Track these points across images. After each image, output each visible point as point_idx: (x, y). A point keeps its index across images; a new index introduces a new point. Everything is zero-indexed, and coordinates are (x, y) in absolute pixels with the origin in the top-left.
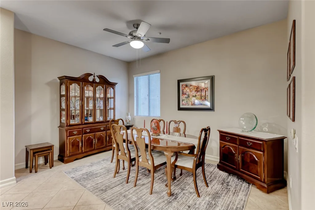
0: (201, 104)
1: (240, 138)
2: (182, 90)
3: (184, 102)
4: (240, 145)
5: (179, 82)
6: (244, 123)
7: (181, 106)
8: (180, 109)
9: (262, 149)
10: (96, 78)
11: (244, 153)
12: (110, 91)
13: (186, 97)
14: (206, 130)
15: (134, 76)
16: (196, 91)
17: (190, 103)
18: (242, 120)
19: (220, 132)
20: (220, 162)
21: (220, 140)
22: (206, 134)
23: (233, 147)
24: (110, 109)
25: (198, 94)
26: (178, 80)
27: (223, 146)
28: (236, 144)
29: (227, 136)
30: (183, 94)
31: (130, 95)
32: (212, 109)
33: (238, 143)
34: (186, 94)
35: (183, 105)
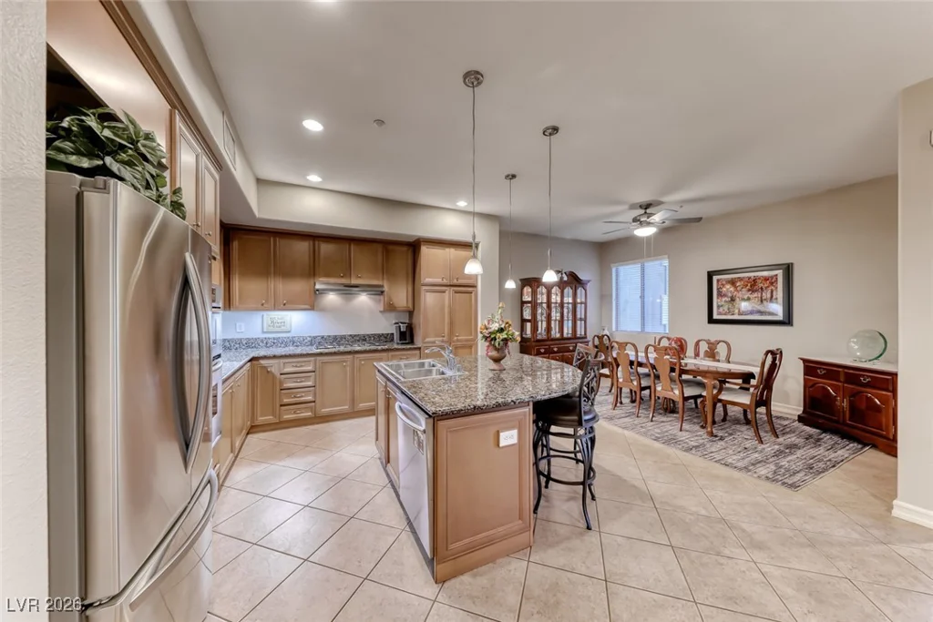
0: (761, 313)
1: (846, 371)
2: (718, 289)
3: (721, 310)
4: (846, 382)
5: (710, 275)
6: (856, 347)
7: (716, 316)
8: (711, 320)
9: (891, 388)
10: (564, 275)
11: (854, 395)
12: (580, 291)
13: (725, 301)
14: (776, 355)
15: (612, 265)
16: (749, 290)
17: (737, 311)
18: (854, 342)
19: (805, 361)
20: (804, 412)
21: (805, 374)
22: (774, 359)
23: (830, 385)
24: (581, 319)
25: (756, 295)
26: (708, 272)
27: (811, 384)
28: (838, 381)
29: (820, 368)
30: (720, 295)
31: (605, 297)
32: (787, 321)
33: (842, 379)
34: (725, 295)
35: (719, 314)
